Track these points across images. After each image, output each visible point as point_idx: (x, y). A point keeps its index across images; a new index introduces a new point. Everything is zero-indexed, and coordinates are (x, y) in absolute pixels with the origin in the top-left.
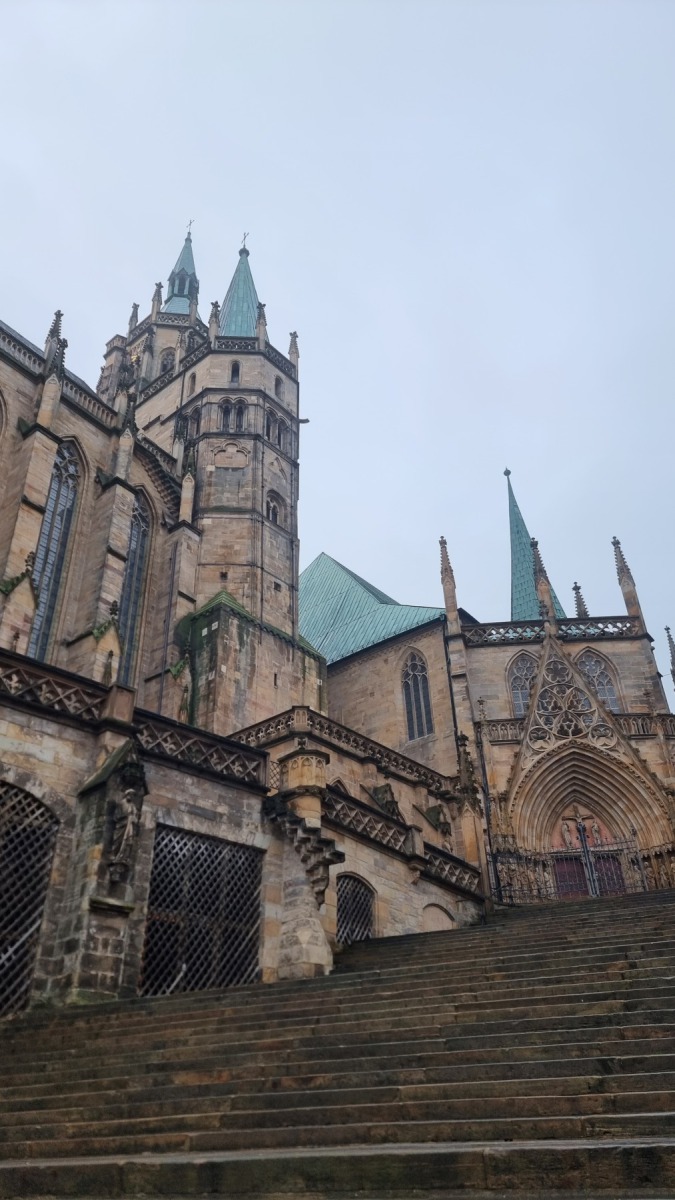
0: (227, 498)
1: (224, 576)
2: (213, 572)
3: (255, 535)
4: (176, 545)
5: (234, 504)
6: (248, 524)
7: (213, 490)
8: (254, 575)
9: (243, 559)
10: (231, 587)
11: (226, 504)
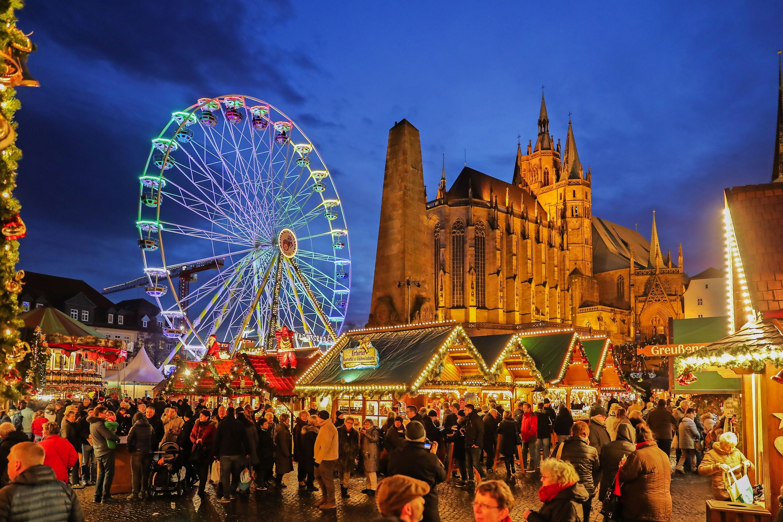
0: (575, 240)
1: (576, 264)
2: (573, 263)
3: (583, 251)
4: (564, 256)
5: (577, 242)
6: (581, 248)
7: (571, 237)
8: (583, 263)
9: (580, 258)
10: (578, 267)
11: (575, 242)
